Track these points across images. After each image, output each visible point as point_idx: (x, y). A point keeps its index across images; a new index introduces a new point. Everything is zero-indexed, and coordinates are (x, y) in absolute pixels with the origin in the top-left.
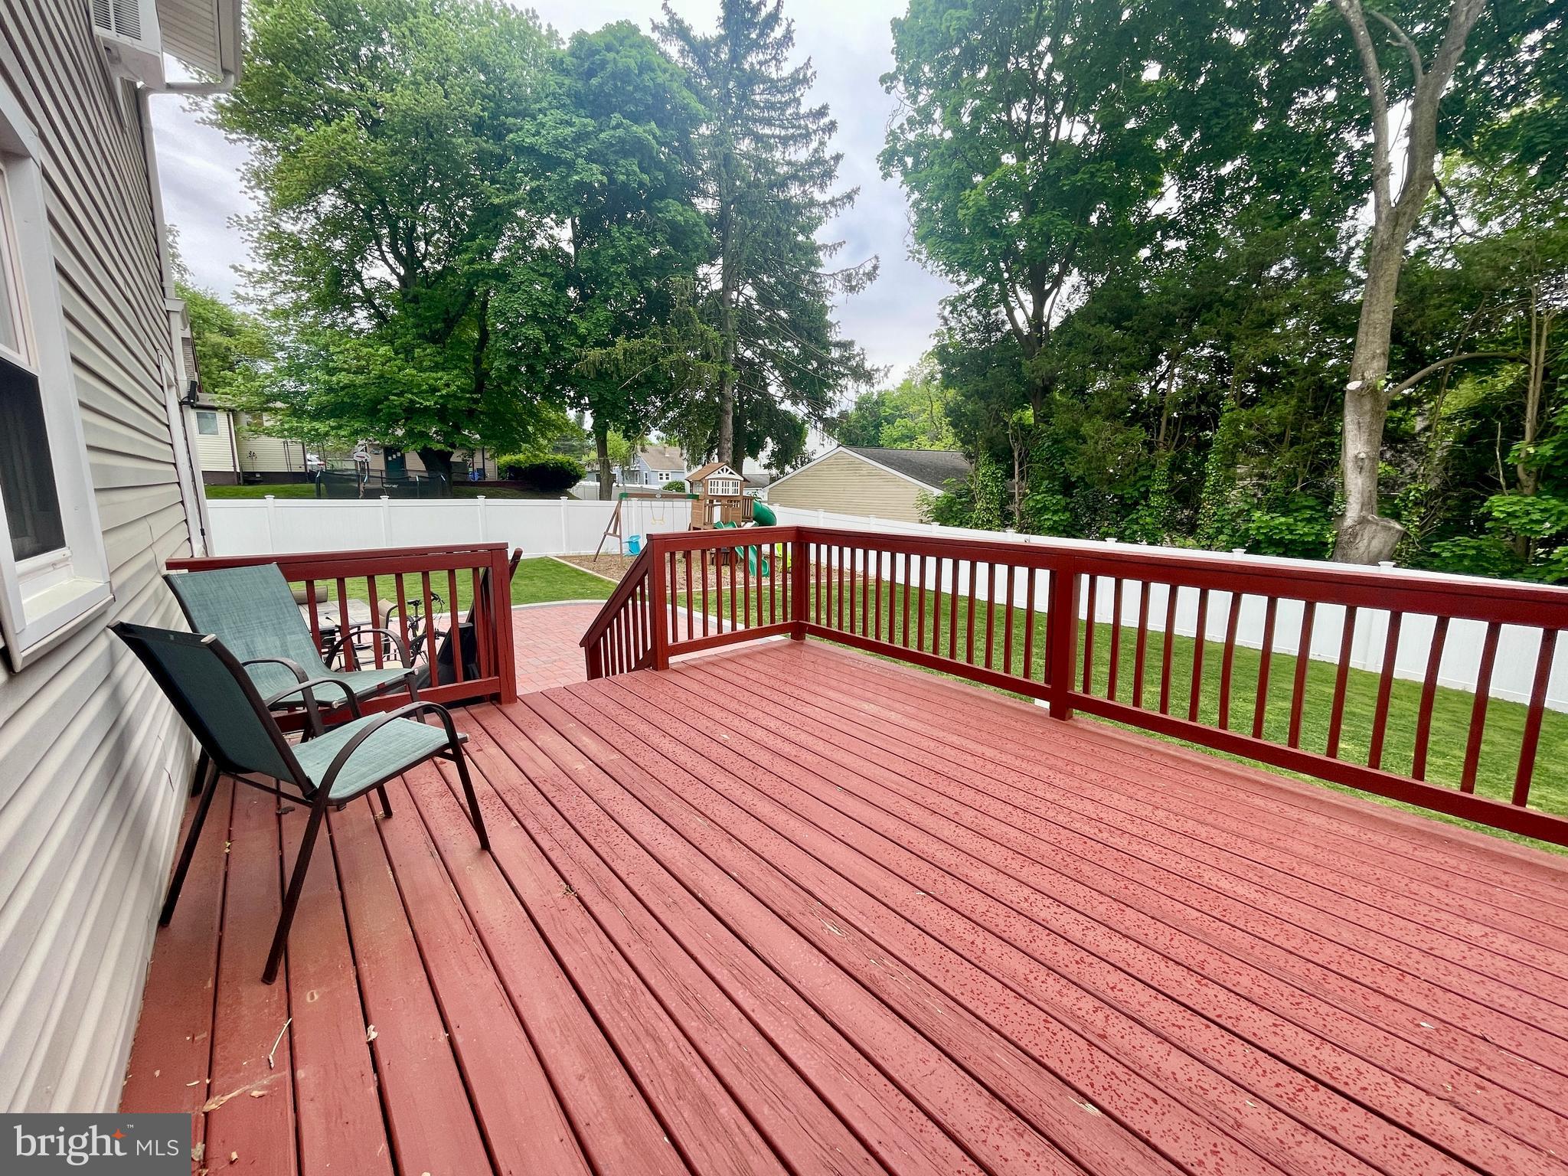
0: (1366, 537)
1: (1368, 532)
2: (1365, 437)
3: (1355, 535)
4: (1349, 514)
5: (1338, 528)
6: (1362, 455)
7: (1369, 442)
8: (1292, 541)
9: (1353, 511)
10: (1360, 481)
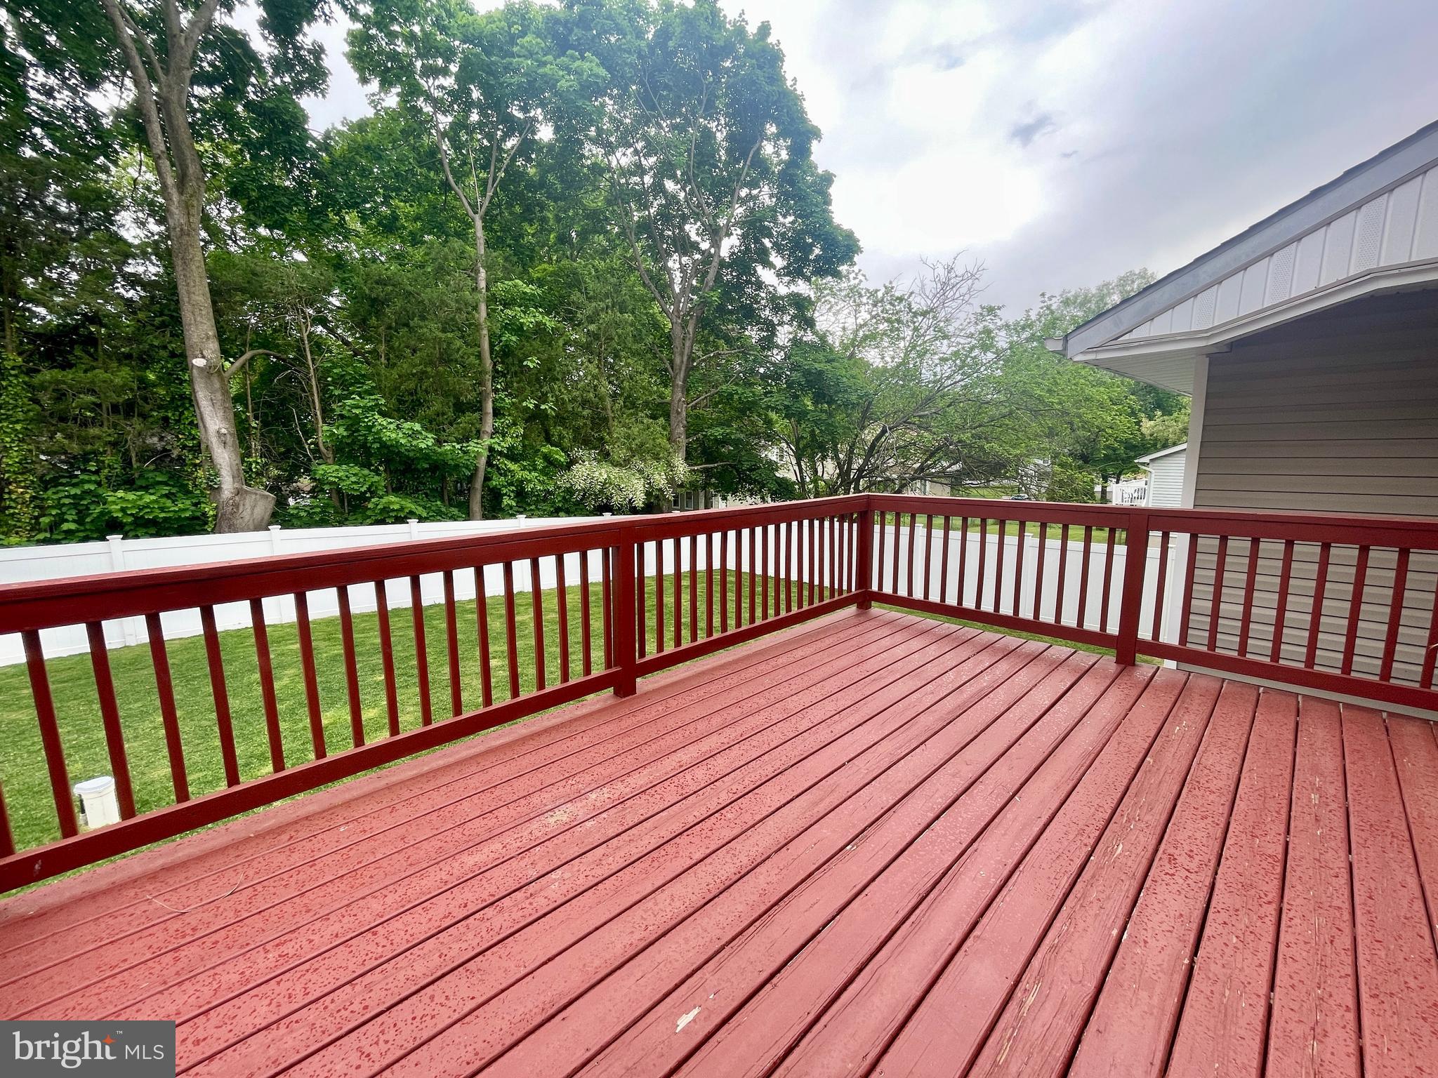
0: (248, 506)
1: (249, 501)
2: (221, 414)
3: (237, 506)
4: (224, 486)
5: (217, 502)
6: (224, 431)
7: (226, 418)
8: (165, 519)
9: (228, 484)
10: (226, 455)
